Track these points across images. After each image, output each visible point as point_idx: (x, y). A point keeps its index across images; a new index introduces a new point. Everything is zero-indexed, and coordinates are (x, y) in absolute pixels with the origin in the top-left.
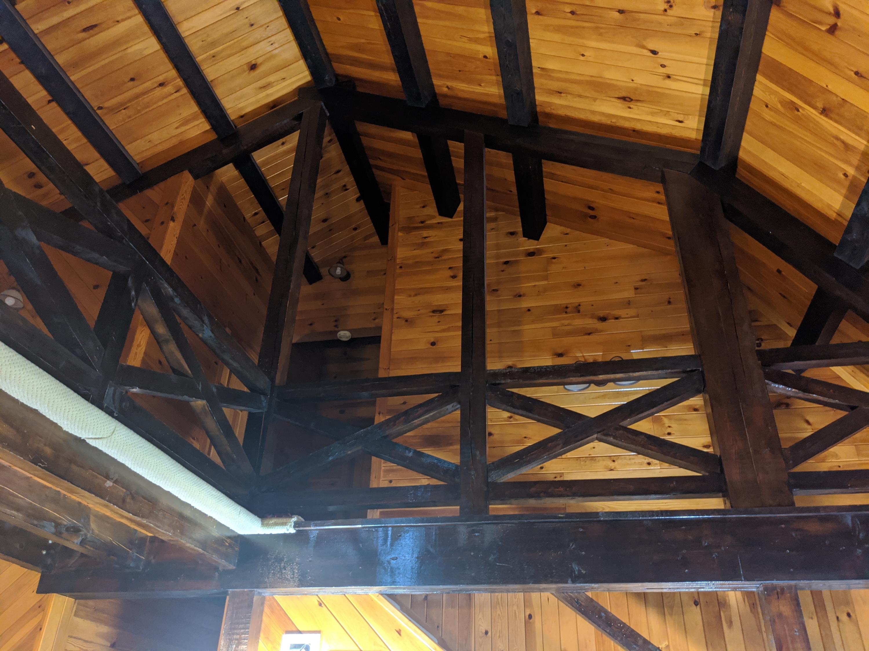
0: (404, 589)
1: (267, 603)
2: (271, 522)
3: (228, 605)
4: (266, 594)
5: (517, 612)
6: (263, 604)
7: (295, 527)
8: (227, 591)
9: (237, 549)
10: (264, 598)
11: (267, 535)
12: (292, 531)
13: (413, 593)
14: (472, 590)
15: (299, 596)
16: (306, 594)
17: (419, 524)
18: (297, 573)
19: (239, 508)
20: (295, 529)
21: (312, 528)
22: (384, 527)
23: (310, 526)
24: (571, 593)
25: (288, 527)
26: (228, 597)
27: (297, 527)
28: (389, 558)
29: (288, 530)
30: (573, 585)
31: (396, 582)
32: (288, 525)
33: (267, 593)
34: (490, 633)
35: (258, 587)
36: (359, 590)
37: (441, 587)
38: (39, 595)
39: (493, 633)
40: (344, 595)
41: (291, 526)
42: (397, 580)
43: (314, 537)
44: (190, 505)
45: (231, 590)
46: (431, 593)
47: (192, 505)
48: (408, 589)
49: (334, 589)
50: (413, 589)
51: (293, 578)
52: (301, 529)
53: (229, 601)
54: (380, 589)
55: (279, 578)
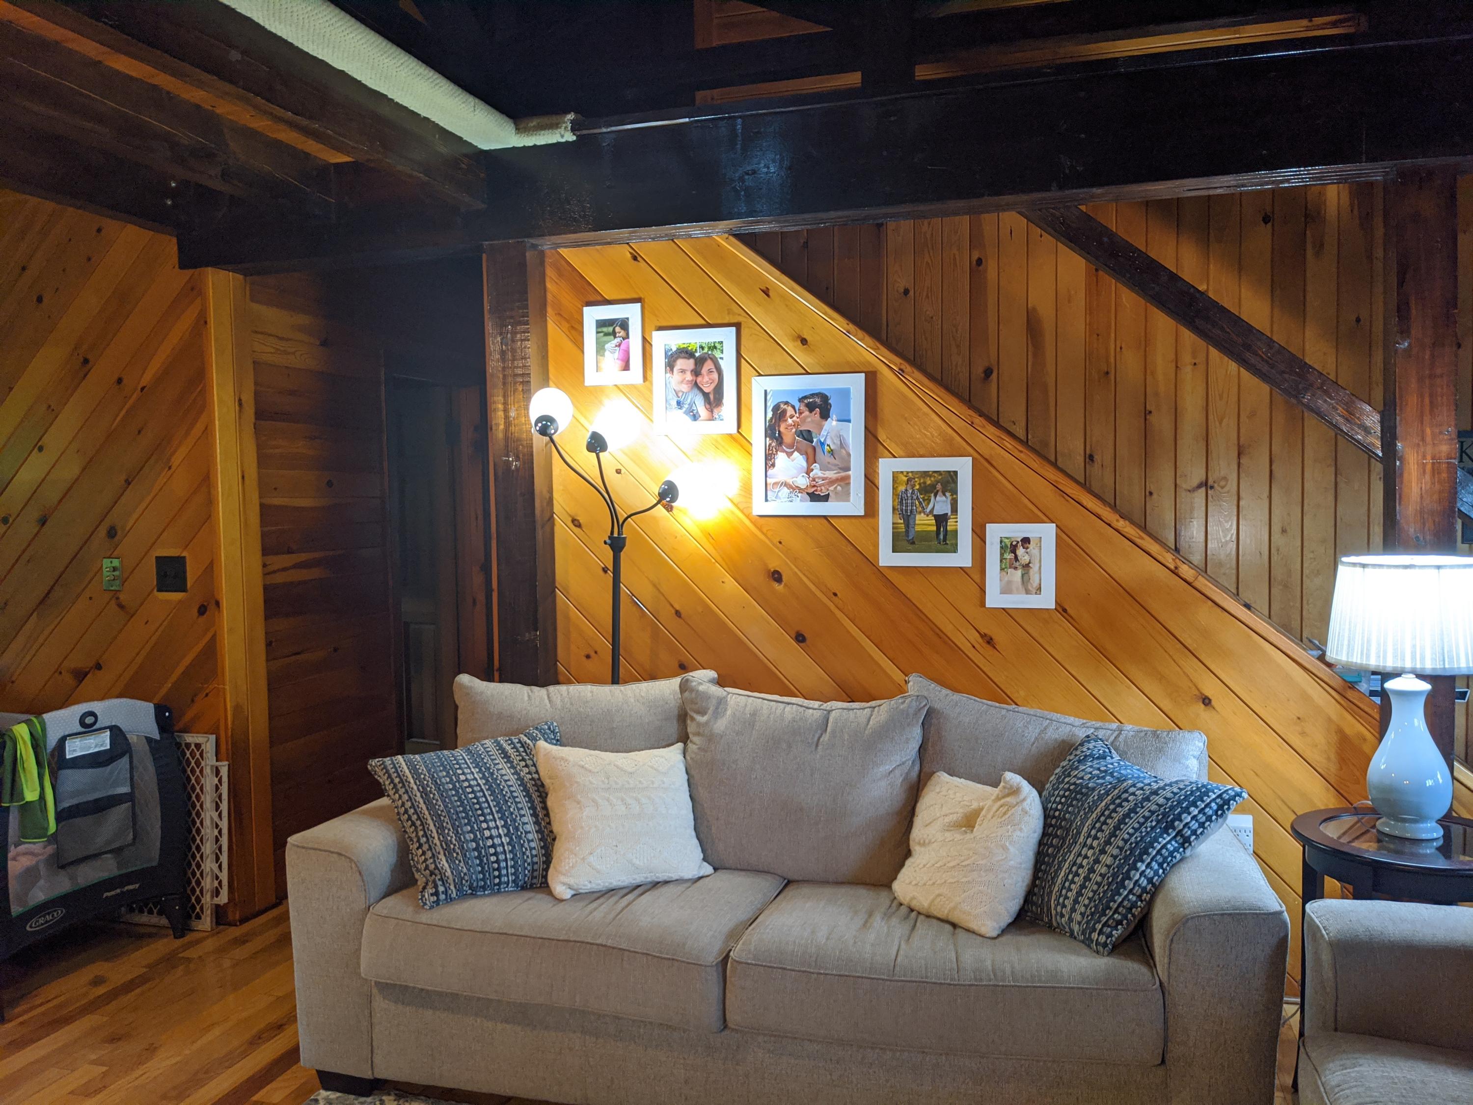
0: (770, 222)
1: (548, 261)
2: (532, 125)
3: (488, 266)
4: (545, 247)
5: (957, 257)
6: (542, 263)
7: (573, 130)
8: (482, 245)
9: (482, 175)
10: (542, 254)
11: (529, 147)
12: (570, 137)
13: (785, 230)
14: (886, 216)
15: (598, 247)
16: (609, 243)
17: (791, 109)
18: (589, 208)
19: (472, 100)
20: (574, 134)
21: (604, 130)
22: (729, 118)
23: (600, 127)
24: (1053, 209)
25: (562, 131)
26: (484, 256)
27: (578, 130)
28: (740, 171)
29: (562, 136)
30: (1059, 194)
31: (755, 211)
32: (560, 128)
33: (546, 244)
34: (911, 293)
35: (530, 236)
36: (696, 230)
37: (833, 214)
38: (186, 271)
39: (917, 294)
40: (672, 240)
41: (566, 128)
42: (758, 207)
43: (608, 145)
44: (386, 96)
45: (487, 243)
46: (815, 226)
47: (390, 96)
48: (778, 222)
49: (654, 230)
50: (785, 221)
51: (585, 216)
52: (585, 132)
53: (487, 261)
54: (731, 226)
55: (560, 218)
